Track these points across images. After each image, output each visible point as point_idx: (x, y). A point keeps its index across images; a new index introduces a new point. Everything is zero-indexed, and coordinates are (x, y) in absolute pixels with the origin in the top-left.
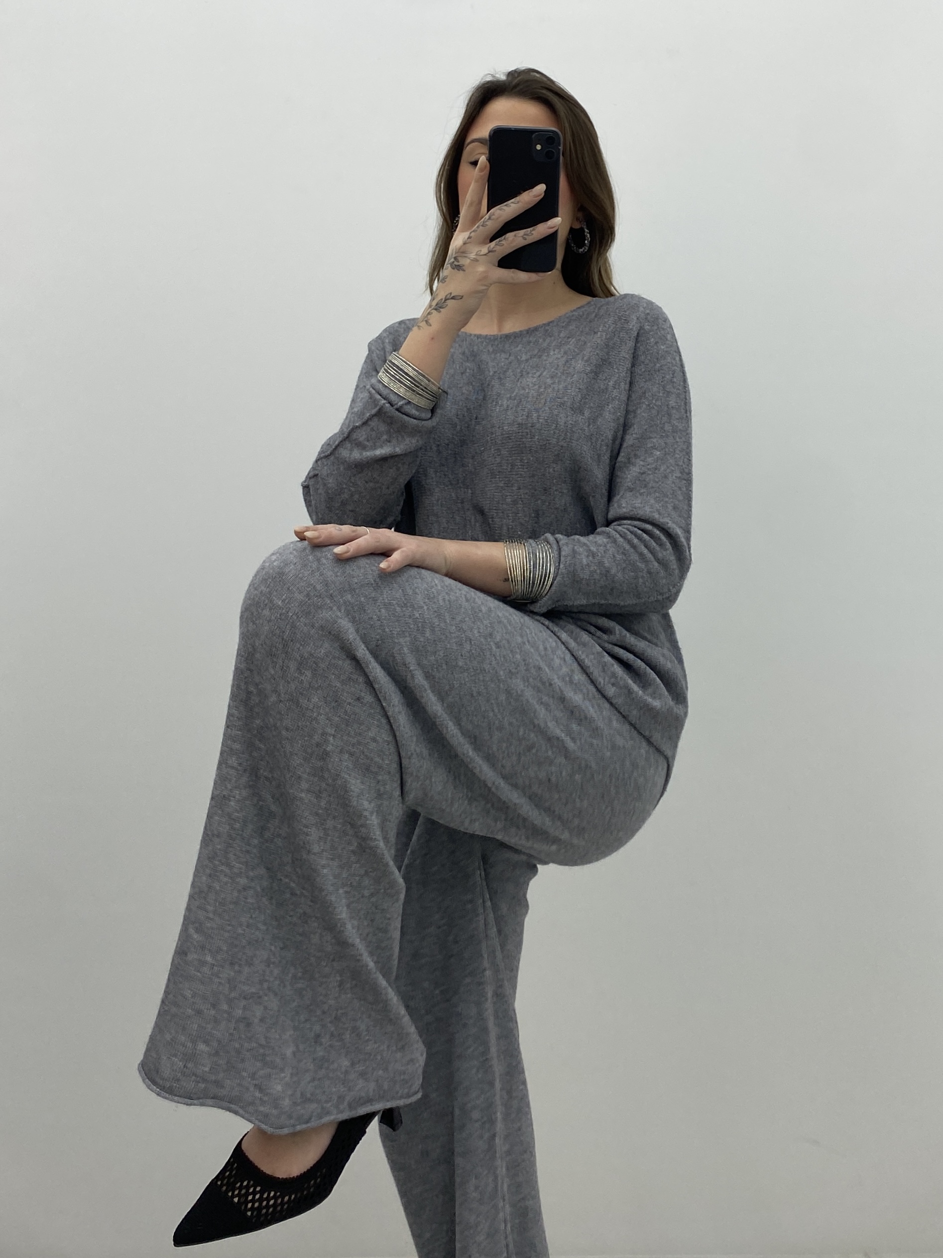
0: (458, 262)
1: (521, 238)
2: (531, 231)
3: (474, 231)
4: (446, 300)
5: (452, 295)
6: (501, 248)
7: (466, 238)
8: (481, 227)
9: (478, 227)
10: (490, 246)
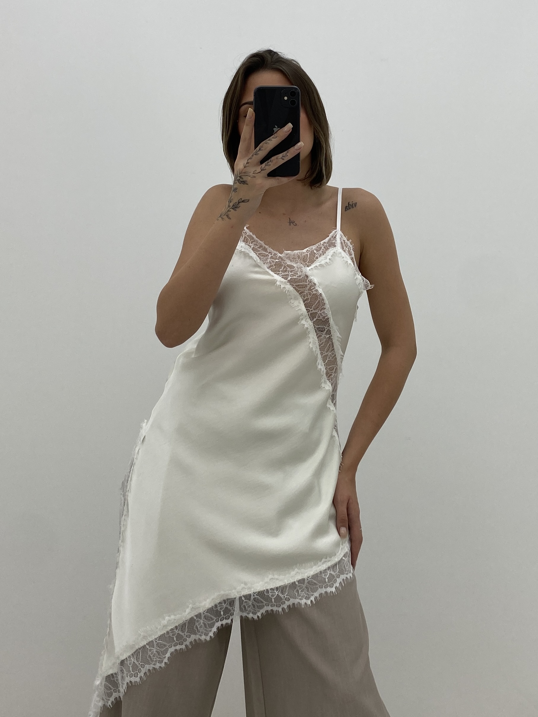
0: (243, 179)
1: (281, 159)
2: (286, 154)
3: (250, 159)
4: (239, 203)
5: (242, 200)
6: (268, 167)
7: (246, 164)
8: (254, 155)
9: (253, 156)
10: (262, 167)
